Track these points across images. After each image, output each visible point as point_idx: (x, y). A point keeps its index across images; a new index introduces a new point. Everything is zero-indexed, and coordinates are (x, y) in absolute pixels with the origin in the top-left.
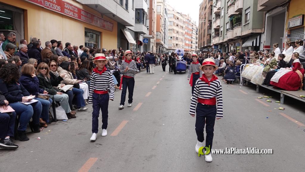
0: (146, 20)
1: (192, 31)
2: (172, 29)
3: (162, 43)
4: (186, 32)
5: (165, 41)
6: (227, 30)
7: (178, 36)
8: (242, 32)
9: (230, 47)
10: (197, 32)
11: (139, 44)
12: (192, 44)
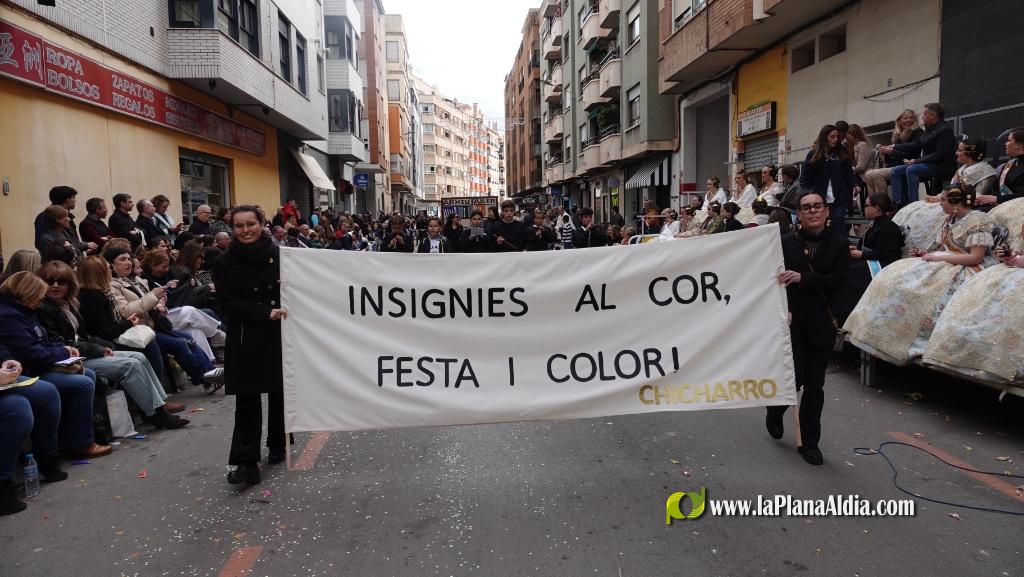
0: (360, 121)
1: (489, 148)
2: (432, 146)
3: (409, 184)
4: (470, 153)
5: (416, 179)
6: (583, 145)
7: (447, 165)
8: (622, 148)
9: (592, 191)
10: (501, 151)
11: (343, 189)
12: (491, 185)
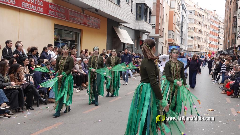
0: (150, 16)
2: (192, 28)
4: (210, 31)
5: (183, 41)
7: (200, 36)
12: (219, 45)
